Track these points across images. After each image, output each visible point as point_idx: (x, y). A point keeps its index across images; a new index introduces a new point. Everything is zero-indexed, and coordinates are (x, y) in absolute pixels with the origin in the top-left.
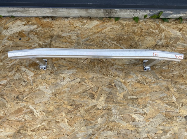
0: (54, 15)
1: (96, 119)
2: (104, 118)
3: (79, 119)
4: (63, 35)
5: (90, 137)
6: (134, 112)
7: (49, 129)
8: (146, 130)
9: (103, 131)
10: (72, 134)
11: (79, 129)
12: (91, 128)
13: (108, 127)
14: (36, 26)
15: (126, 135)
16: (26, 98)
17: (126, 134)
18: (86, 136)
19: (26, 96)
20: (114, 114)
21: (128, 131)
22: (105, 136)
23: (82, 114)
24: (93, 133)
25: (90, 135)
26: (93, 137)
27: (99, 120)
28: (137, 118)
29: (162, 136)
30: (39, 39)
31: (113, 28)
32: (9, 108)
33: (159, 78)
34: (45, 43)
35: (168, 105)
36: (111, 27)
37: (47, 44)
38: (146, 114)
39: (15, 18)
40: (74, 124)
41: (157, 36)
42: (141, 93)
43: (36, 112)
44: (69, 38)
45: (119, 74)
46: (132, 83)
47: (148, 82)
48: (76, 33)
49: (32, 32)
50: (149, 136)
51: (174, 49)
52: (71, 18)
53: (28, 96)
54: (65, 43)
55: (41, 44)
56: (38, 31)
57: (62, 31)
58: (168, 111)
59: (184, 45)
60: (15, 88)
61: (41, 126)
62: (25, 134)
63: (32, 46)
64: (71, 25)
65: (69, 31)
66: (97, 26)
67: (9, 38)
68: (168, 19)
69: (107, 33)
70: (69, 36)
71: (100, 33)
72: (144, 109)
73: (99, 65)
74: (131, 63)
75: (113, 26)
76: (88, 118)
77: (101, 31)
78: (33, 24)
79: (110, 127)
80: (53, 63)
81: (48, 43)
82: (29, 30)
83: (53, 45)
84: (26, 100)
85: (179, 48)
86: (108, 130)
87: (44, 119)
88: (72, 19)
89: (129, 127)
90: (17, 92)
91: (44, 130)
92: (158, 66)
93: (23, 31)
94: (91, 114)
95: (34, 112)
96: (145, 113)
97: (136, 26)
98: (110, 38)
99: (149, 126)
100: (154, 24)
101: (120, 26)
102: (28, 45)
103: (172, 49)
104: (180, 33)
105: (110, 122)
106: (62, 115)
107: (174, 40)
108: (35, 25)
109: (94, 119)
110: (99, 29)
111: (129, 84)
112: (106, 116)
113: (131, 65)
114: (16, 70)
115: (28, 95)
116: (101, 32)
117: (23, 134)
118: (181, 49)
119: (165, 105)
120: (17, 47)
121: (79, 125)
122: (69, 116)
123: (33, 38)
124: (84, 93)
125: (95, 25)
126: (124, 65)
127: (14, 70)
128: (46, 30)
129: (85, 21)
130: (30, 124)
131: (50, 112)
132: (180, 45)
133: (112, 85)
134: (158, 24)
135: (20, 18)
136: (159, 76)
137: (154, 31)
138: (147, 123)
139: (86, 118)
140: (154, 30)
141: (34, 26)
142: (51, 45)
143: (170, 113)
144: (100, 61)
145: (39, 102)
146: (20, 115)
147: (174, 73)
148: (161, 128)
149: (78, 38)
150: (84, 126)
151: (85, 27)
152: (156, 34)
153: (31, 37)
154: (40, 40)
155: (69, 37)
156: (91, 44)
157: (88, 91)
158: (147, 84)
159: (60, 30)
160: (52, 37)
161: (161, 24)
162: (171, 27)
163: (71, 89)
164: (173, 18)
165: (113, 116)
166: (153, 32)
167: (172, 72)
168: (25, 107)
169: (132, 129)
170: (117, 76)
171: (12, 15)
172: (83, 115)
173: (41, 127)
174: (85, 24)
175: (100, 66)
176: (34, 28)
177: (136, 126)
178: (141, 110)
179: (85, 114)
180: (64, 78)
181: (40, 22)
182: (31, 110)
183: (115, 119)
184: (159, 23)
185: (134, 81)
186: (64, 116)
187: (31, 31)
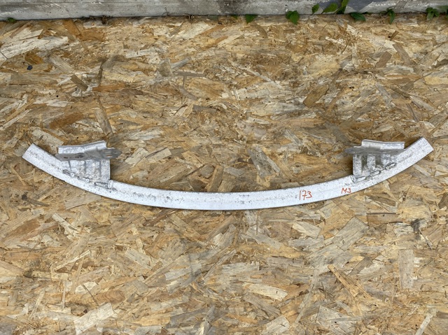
0: (108, 13)
1: (211, 237)
2: (227, 234)
3: (170, 239)
4: (128, 56)
5: (197, 278)
6: (297, 219)
7: (101, 266)
8: (325, 256)
9: (228, 262)
10: (155, 273)
11: (172, 261)
12: (199, 259)
13: (239, 253)
14: (65, 39)
15: (280, 269)
16: (45, 197)
17: (280, 266)
18: (188, 278)
19: (44, 193)
20: (250, 223)
21: (284, 260)
22: (232, 274)
23: (176, 228)
24: (205, 270)
25: (197, 275)
26: (203, 279)
27: (218, 239)
28: (305, 231)
29: (362, 267)
30: (73, 66)
31: (242, 37)
32: (6, 221)
33: (350, 142)
34: (88, 74)
35: (372, 198)
36: (238, 36)
37: (93, 76)
38: (324, 220)
39: (17, 24)
40: (159, 252)
41: (342, 52)
42: (310, 176)
43: (70, 227)
44: (143, 62)
45: (259, 136)
46: (290, 155)
47: (324, 150)
48: (158, 49)
49: (58, 51)
50: (333, 270)
51: (379, 77)
52: (147, 19)
53: (49, 194)
54: (132, 73)
55: (79, 77)
56: (70, 49)
57: (126, 47)
58: (372, 211)
59: (402, 69)
60: (18, 176)
61: (81, 259)
62: (43, 279)
63: (57, 83)
64: (148, 34)
65: (143, 46)
66: (206, 34)
67: (4, 67)
68: (364, 15)
69: (228, 48)
70: (142, 57)
71: (213, 48)
72: (318, 211)
73: (213, 119)
74: (286, 112)
75: (242, 33)
76: (191, 236)
77: (215, 45)
78: (58, 35)
79: (243, 253)
80: (106, 117)
81: (93, 74)
82: (50, 49)
83: (107, 77)
84: (44, 202)
85: (390, 76)
86: (239, 262)
87: (89, 242)
88: (148, 21)
89: (287, 252)
90: (24, 184)
91: (89, 268)
92: (347, 115)
93: (36, 50)
94: (199, 227)
95: (63, 229)
96: (322, 218)
97: (292, 31)
98: (235, 60)
99: (331, 248)
100: (332, 27)
101: (258, 33)
102: (49, 81)
103: (376, 78)
104: (392, 43)
105: (242, 242)
106: (131, 233)
107: (378, 59)
108: (65, 36)
109: (206, 236)
110: (211, 41)
111: (281, 157)
112: (232, 228)
113: (285, 115)
114: (21, 137)
115: (49, 190)
116: (217, 47)
117: (39, 280)
118: (396, 78)
119: (366, 198)
120: (21, 85)
121: (170, 252)
122: (148, 233)
123: (58, 64)
124: (180, 180)
125: (201, 32)
126: (269, 116)
127: (15, 136)
128: (89, 47)
129: (179, 25)
130: (56, 255)
131: (101, 227)
132: (392, 69)
133: (245, 160)
134: (343, 26)
135: (29, 23)
136: (351, 137)
137: (335, 41)
138: (326, 242)
139: (186, 235)
140: (334, 38)
141: (61, 40)
142: (101, 77)
143: (378, 216)
144: (215, 110)
145: (77, 204)
146: (31, 236)
147: (383, 130)
148: (360, 249)
149: (163, 61)
150: (182, 254)
151: (177, 36)
152: (340, 48)
153: (55, 63)
154: (76, 69)
155: (144, 60)
156: (192, 72)
157: (190, 177)
158: (322, 154)
159: (122, 45)
160: (103, 60)
161: (349, 27)
162: (371, 32)
163: (149, 172)
164: (374, 11)
165: (249, 229)
166: (331, 44)
167: (378, 127)
168: (42, 217)
169: (293, 256)
170: (255, 141)
171: (11, 17)
172: (178, 229)
173: (82, 262)
174: (179, 31)
175: (216, 121)
176: (62, 43)
177: (301, 249)
178: (312, 213)
179: (185, 227)
180: (133, 149)
181: (76, 30)
182: (57, 223)
183: (253, 234)
184: (344, 23)
185: (292, 150)
186: (135, 233)
187: (56, 51)
